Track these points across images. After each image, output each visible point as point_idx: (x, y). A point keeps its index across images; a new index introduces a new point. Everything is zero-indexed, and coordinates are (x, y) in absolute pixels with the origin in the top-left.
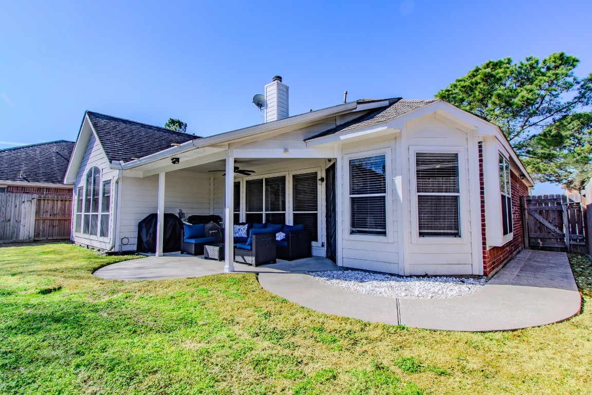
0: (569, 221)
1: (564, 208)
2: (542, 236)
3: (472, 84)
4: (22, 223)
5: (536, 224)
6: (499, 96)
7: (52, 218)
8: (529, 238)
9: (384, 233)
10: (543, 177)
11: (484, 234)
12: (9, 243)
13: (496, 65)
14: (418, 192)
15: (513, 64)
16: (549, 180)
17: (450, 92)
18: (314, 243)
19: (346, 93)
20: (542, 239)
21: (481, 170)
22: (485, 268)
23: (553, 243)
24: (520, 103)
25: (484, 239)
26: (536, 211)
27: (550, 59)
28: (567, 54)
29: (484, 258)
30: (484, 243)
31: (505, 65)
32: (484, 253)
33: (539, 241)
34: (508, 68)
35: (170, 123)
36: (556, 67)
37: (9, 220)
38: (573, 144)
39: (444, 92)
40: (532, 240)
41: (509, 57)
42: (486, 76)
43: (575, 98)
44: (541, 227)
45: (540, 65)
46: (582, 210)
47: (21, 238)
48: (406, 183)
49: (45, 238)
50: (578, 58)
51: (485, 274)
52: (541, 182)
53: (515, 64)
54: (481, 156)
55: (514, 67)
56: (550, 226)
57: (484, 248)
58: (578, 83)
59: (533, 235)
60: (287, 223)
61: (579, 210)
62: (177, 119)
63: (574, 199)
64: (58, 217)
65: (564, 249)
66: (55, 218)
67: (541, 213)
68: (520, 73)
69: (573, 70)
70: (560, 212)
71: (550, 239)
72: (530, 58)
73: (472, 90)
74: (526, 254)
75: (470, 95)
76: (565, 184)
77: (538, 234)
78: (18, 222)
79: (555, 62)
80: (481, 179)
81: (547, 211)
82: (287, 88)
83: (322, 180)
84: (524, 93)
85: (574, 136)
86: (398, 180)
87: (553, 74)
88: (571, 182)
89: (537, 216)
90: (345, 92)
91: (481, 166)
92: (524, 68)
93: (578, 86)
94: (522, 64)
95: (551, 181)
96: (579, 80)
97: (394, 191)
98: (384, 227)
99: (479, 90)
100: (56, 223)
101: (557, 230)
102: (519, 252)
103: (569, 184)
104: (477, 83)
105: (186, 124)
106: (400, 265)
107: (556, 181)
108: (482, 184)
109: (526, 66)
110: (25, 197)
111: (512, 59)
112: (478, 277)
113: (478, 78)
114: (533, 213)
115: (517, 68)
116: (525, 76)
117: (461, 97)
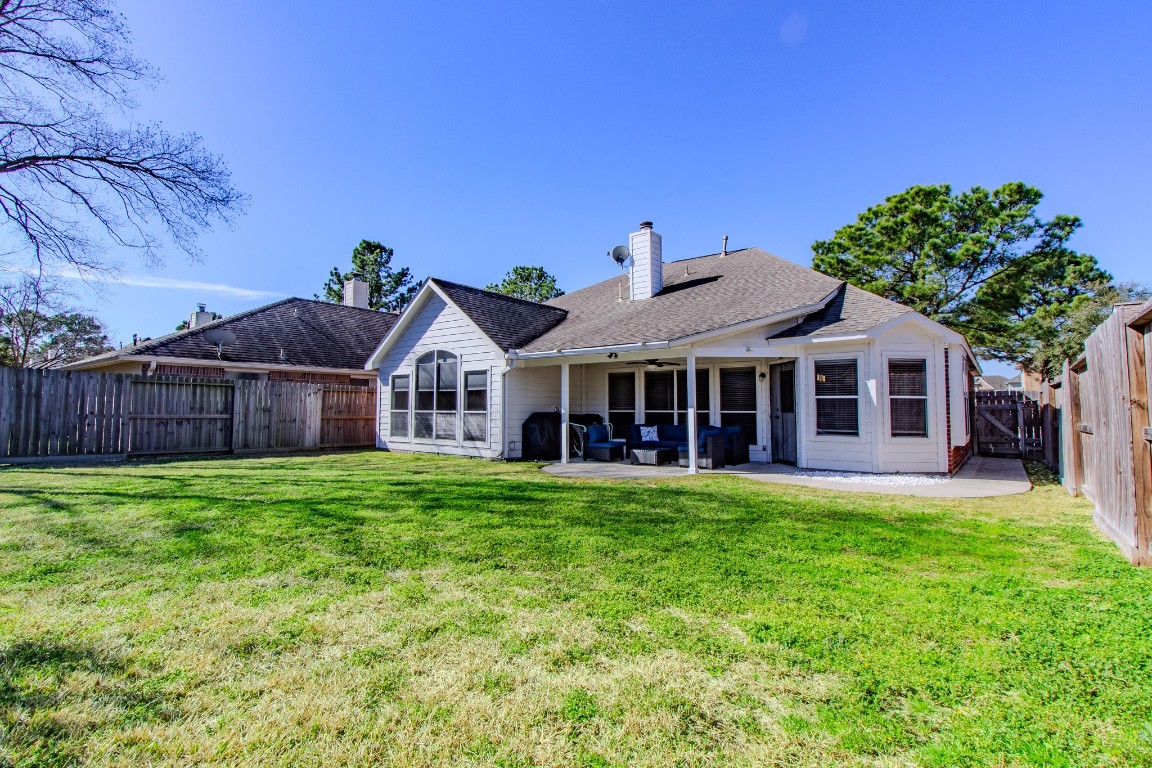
0: (1025, 423)
1: (1020, 407)
2: (994, 440)
3: (896, 223)
4: (308, 424)
5: (987, 426)
6: (935, 247)
7: (336, 417)
8: (979, 443)
9: (856, 434)
10: (988, 351)
11: (949, 434)
12: (295, 452)
13: (929, 195)
14: (891, 394)
15: (953, 194)
16: (996, 357)
17: (864, 232)
18: (751, 447)
19: (727, 239)
20: (994, 444)
21: (947, 375)
22: (950, 465)
23: (1006, 449)
24: (964, 258)
25: (949, 439)
26: (987, 410)
27: (1004, 190)
28: (1028, 186)
29: (949, 456)
30: (949, 443)
31: (941, 197)
32: (949, 452)
33: (991, 446)
34: (946, 202)
35: (364, 248)
36: (1013, 203)
37: (295, 420)
38: (1034, 302)
39: (853, 230)
40: (983, 446)
41: (947, 184)
42: (916, 215)
43: (1037, 247)
44: (993, 429)
45: (991, 199)
46: (1039, 409)
47: (307, 445)
48: (879, 387)
49: (330, 445)
50: (1042, 191)
51: (950, 472)
52: (985, 359)
53: (957, 193)
54: (947, 361)
55: (955, 201)
56: (1003, 428)
57: (949, 448)
58: (1041, 226)
59: (983, 439)
60: (712, 423)
61: (1036, 410)
62: (376, 241)
63: (1031, 397)
64: (344, 416)
65: (1019, 456)
66: (339, 417)
67: (993, 412)
68: (962, 209)
69: (1035, 207)
70: (1015, 412)
71: (1003, 443)
72: (977, 189)
73: (895, 233)
74: (978, 460)
75: (894, 240)
76: (1020, 362)
77: (989, 438)
78: (303, 422)
79: (1010, 196)
80: (947, 384)
81: (1001, 411)
82: (660, 238)
83: (763, 375)
84: (969, 244)
85: (1036, 289)
86: (872, 385)
87: (1008, 216)
88: (1030, 361)
89: (989, 416)
90: (724, 237)
91: (947, 371)
92: (969, 202)
93: (1041, 232)
94: (966, 197)
95: (1000, 358)
96: (1042, 222)
97: (867, 392)
98: (857, 428)
99: (907, 234)
100: (341, 424)
101: (1011, 433)
102: (969, 459)
103: (1027, 365)
104: (903, 224)
105: (392, 251)
106: (875, 463)
107: (1008, 359)
108: (948, 388)
109: (971, 200)
110: (312, 387)
111: (951, 187)
112: (943, 475)
113: (905, 216)
114: (983, 413)
115: (959, 203)
116: (971, 215)
117: (879, 240)
